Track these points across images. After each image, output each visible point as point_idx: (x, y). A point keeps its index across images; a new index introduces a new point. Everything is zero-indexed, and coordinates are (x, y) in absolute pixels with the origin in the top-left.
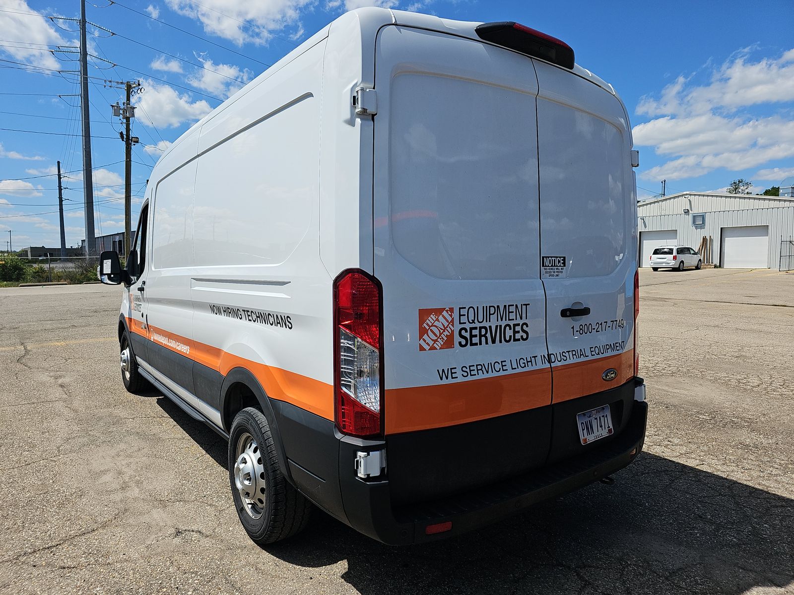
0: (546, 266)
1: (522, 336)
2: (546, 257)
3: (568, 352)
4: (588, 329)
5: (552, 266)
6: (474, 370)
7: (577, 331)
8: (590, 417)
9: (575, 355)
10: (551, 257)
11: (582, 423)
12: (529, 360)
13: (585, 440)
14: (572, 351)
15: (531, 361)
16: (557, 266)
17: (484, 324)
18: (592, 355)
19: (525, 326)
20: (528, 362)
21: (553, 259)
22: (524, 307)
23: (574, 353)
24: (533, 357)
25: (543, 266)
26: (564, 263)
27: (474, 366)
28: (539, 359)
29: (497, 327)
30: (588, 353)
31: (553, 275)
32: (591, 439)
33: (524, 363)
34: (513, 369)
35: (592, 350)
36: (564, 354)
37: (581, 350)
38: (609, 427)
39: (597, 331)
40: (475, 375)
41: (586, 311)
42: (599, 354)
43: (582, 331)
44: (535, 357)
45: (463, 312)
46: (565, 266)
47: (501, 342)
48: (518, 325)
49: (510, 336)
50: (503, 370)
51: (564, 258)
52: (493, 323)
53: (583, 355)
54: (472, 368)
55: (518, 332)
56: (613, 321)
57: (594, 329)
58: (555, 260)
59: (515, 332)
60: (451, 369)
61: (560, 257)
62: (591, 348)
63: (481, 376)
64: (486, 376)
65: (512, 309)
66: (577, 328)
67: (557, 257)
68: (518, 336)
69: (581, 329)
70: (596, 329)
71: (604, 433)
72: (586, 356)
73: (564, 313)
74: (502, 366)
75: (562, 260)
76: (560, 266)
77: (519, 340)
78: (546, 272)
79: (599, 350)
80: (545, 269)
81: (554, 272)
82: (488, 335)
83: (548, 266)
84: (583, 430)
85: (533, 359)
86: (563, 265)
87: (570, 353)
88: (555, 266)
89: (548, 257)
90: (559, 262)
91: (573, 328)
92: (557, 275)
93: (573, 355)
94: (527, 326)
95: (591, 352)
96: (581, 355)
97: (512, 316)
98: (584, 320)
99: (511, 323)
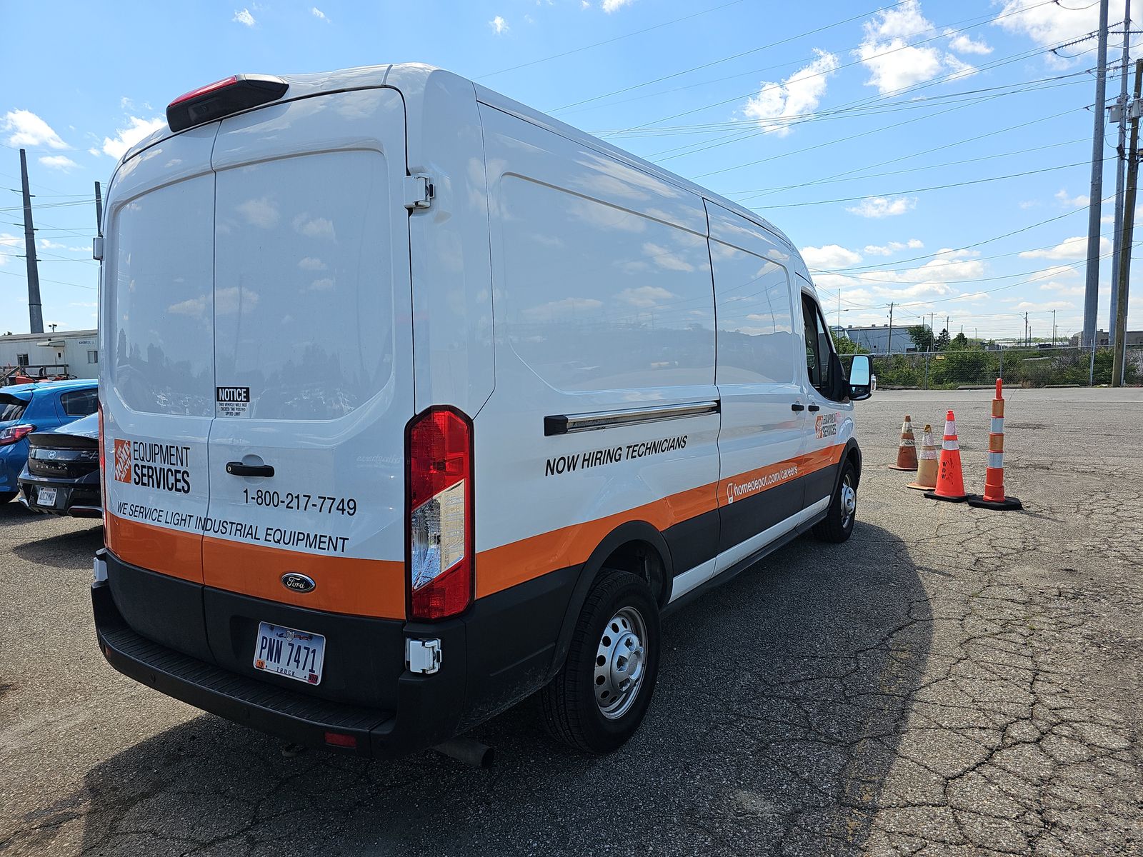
0: (222, 400)
1: (183, 487)
2: (222, 388)
3: (232, 523)
4: (272, 499)
5: (230, 400)
7: (254, 498)
8: (281, 636)
9: (240, 530)
10: (229, 388)
11: (264, 638)
12: (184, 518)
13: (262, 663)
14: (238, 524)
15: (185, 520)
16: (237, 401)
17: (150, 464)
18: (266, 540)
19: (185, 475)
20: (182, 520)
21: (232, 390)
22: (184, 450)
23: (239, 527)
25: (218, 400)
26: (247, 398)
28: (193, 520)
29: (161, 469)
30: (261, 534)
31: (231, 414)
32: (271, 667)
33: (178, 520)
34: (166, 522)
35: (269, 532)
36: (225, 524)
37: (251, 526)
38: (312, 670)
39: (287, 507)
41: (268, 472)
42: (279, 541)
43: (261, 498)
44: (191, 516)
45: (137, 447)
46: (248, 401)
47: (164, 488)
48: (179, 472)
49: (173, 484)
50: (158, 521)
51: (248, 389)
52: (158, 464)
53: (252, 534)
55: (179, 481)
56: (325, 498)
57: (282, 502)
58: (233, 392)
59: (177, 480)
61: (241, 388)
62: (268, 529)
65: (173, 451)
66: (252, 494)
67: (237, 388)
68: (180, 485)
69: (259, 497)
70: (286, 503)
71: (301, 675)
72: (255, 538)
73: (237, 469)
74: (159, 516)
75: (244, 392)
76: (241, 401)
77: (179, 490)
78: (223, 409)
80: (221, 405)
81: (233, 409)
82: (154, 477)
83: (225, 401)
84: (263, 648)
85: (188, 518)
86: (245, 400)
87: (234, 526)
88: (233, 401)
89: (225, 388)
90: (240, 394)
91: (246, 491)
92: (237, 414)
93: (237, 530)
94: (188, 476)
95: (267, 534)
96: (248, 534)
97: (174, 460)
98: (261, 483)
99: (173, 468)
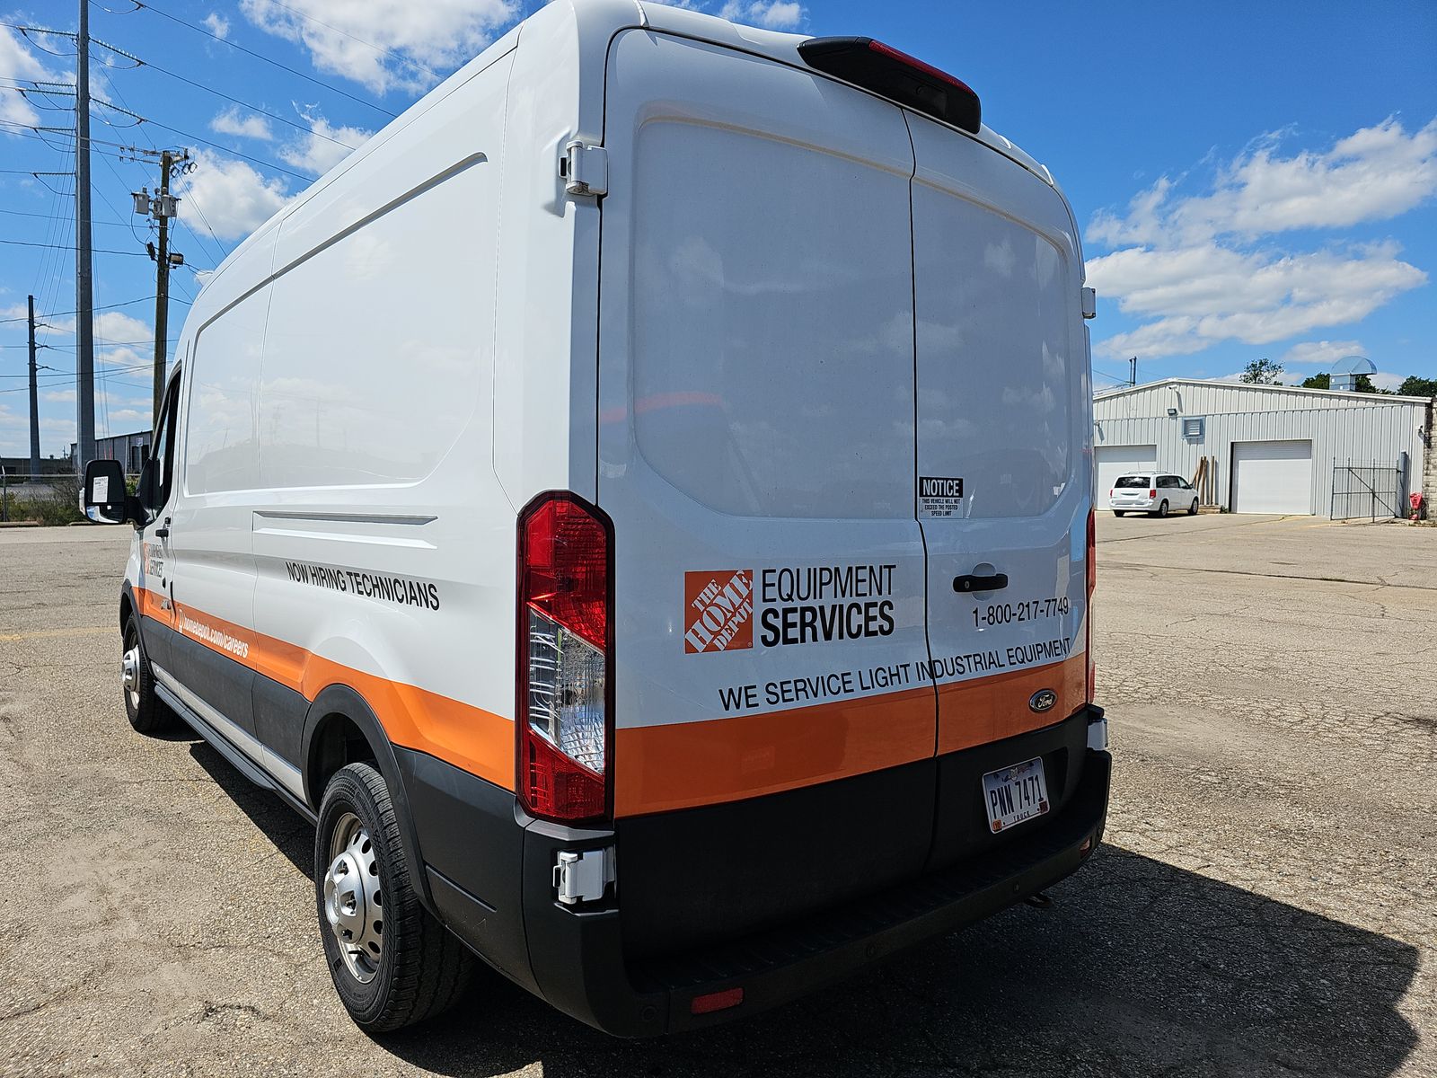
0: (926, 495)
1: (881, 627)
2: (927, 479)
3: (968, 657)
4: (1004, 614)
5: (938, 495)
6: (790, 691)
7: (984, 618)
8: (1006, 780)
9: (980, 662)
10: (937, 479)
11: (993, 792)
12: (894, 671)
13: (998, 824)
14: (975, 655)
15: (898, 674)
16: (947, 496)
17: (810, 602)
18: (1011, 664)
19: (886, 607)
20: (891, 675)
21: (940, 482)
22: (886, 571)
23: (978, 659)
24: (901, 666)
25: (921, 495)
26: (960, 491)
27: (790, 682)
28: (912, 671)
29: (834, 607)
30: (1004, 659)
31: (940, 514)
32: (1009, 821)
33: (885, 678)
34: (863, 688)
35: (1011, 653)
36: (959, 661)
37: (990, 653)
38: (1041, 799)
39: (1020, 619)
40: (792, 700)
41: (999, 582)
42: (1023, 661)
43: (993, 617)
44: (905, 666)
45: (771, 578)
46: (961, 496)
47: (841, 636)
48: (875, 605)
49: (860, 627)
50: (846, 691)
51: (961, 480)
52: (828, 599)
53: (994, 662)
54: (786, 687)
55: (874, 618)
56: (1049, 601)
57: (1015, 615)
58: (943, 484)
59: (868, 619)
60: (746, 688)
61: (953, 480)
62: (1008, 650)
63: (804, 702)
64: (813, 702)
65: (864, 574)
66: (983, 613)
67: (947, 479)
68: (873, 626)
69: (990, 615)
70: (1018, 615)
71: (1033, 811)
72: (1000, 666)
73: (960, 584)
74: (844, 683)
75: (957, 485)
76: (953, 496)
77: (875, 633)
78: (928, 508)
79: (1024, 654)
80: (926, 501)
81: (942, 507)
82: (818, 623)
83: (931, 496)
84: (994, 805)
85: (902, 669)
86: (958, 494)
87: (971, 659)
88: (943, 496)
89: (931, 479)
90: (951, 488)
91: (976, 612)
92: (947, 513)
93: (976, 663)
94: (891, 608)
95: (1010, 657)
96: (990, 663)
97: (863, 588)
98: (997, 597)
99: (862, 601)
